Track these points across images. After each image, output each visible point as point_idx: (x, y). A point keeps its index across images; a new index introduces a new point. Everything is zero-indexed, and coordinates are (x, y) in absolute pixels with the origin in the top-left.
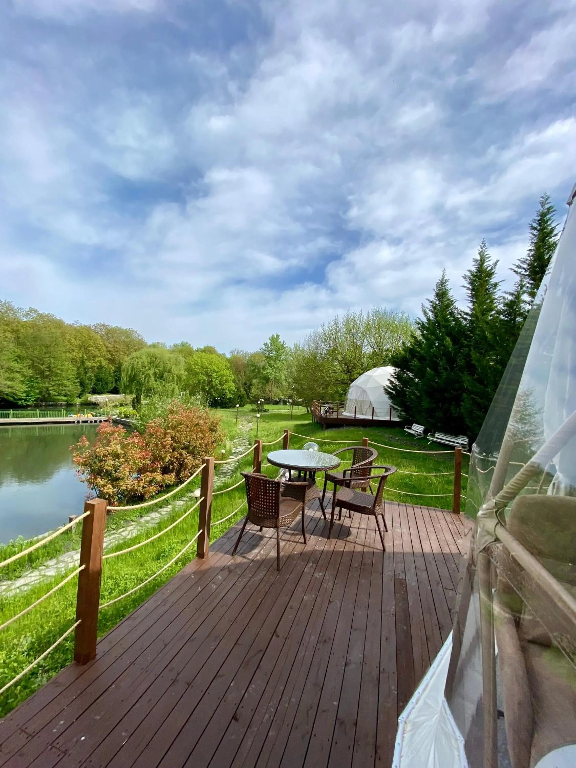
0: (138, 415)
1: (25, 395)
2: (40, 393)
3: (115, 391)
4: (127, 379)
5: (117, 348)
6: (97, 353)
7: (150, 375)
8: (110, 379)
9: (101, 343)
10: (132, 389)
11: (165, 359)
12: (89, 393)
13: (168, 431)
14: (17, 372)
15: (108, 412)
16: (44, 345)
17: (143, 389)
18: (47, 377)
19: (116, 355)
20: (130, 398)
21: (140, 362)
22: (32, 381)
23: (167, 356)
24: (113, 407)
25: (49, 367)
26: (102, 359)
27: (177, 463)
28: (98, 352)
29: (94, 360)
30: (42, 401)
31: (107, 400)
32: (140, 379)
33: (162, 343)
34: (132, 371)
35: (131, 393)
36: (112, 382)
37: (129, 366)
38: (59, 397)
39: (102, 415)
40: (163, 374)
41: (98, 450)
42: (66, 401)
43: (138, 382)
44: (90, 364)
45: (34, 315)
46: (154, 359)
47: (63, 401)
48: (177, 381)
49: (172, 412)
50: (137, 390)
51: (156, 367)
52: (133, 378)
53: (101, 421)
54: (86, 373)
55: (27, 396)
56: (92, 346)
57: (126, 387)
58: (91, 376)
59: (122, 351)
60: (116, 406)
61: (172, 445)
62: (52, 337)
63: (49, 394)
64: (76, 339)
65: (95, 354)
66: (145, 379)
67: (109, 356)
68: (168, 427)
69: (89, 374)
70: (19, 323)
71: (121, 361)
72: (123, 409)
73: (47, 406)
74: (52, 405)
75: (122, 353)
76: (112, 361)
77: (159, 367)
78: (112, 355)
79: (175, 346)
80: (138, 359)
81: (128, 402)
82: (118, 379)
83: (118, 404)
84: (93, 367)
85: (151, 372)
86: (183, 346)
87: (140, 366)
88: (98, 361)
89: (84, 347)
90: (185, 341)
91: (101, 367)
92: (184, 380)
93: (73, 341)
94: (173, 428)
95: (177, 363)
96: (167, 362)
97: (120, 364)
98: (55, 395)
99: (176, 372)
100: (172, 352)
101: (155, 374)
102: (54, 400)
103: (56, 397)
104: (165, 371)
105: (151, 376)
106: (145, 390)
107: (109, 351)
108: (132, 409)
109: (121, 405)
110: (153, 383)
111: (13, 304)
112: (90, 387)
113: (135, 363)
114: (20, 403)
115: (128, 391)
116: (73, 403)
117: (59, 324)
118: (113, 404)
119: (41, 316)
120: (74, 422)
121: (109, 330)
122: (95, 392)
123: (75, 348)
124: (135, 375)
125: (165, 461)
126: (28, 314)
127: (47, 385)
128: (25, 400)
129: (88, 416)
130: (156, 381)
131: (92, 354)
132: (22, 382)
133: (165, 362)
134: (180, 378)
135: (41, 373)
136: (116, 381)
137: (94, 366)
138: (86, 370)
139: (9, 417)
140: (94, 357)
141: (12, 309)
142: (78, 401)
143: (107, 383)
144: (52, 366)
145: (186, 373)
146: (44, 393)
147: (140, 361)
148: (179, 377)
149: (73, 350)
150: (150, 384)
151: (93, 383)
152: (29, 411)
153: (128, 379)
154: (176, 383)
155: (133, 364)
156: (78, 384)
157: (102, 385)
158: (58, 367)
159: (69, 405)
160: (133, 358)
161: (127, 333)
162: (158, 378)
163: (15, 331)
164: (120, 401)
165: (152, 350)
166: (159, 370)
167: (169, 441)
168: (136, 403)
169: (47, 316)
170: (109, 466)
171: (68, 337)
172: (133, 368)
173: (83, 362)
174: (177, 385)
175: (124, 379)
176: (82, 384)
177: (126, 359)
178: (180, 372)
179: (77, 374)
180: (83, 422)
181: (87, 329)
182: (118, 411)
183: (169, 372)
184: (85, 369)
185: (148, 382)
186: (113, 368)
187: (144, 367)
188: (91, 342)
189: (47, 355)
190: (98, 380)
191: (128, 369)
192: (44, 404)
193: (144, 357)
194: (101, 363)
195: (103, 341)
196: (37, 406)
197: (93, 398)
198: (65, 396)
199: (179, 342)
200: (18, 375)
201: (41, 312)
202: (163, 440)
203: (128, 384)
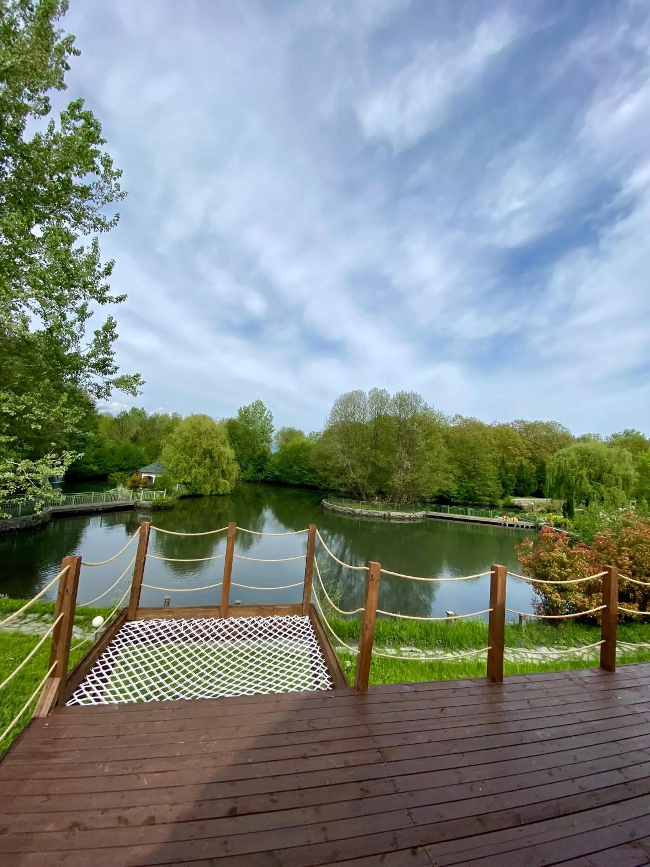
0: (572, 525)
1: (456, 493)
2: (467, 492)
3: (539, 494)
4: (553, 480)
5: (538, 445)
6: (517, 452)
7: (582, 477)
8: (533, 480)
9: (521, 441)
10: (560, 493)
11: (603, 454)
12: (511, 495)
13: (624, 548)
14: (451, 472)
15: (535, 517)
16: (469, 447)
17: (575, 493)
18: (473, 477)
19: (538, 453)
20: (559, 503)
21: (568, 462)
22: (461, 481)
23: (605, 450)
24: (540, 512)
25: (475, 468)
26: (523, 458)
27: (640, 592)
28: (518, 450)
29: (514, 459)
30: (469, 500)
31: (533, 504)
32: (569, 481)
33: (595, 435)
34: (559, 471)
35: (559, 497)
36: (535, 484)
37: (555, 466)
38: (483, 498)
39: (528, 520)
40: (601, 475)
41: (541, 554)
42: (490, 501)
43: (567, 484)
44: (511, 464)
45: (459, 420)
46: (586, 456)
47: (487, 501)
48: (623, 485)
49: (626, 525)
50: (567, 495)
51: (590, 466)
52: (561, 480)
53: (527, 527)
54: (507, 473)
55: (458, 494)
56: (512, 445)
57: (552, 490)
58: (511, 477)
59: (544, 448)
60: (542, 512)
61: (630, 567)
62: (475, 439)
63: (475, 493)
64: (495, 438)
65: (515, 453)
66: (576, 481)
67: (530, 455)
68: (623, 542)
69: (509, 475)
70: (448, 429)
71: (544, 460)
72: (553, 516)
73: (474, 506)
74: (477, 505)
75: (544, 450)
76: (533, 460)
77: (595, 466)
78: (532, 453)
79: (615, 436)
80: (565, 457)
81: (556, 508)
82: (541, 481)
83: (544, 509)
84: (513, 467)
85: (584, 472)
86: (627, 435)
87: (568, 465)
88: (518, 460)
89: (504, 447)
90: (630, 429)
91: (521, 467)
92: (635, 484)
93: (493, 441)
94: (630, 545)
95: (620, 459)
96: (606, 459)
97: (543, 464)
98: (480, 495)
99: (620, 473)
100: (611, 445)
101: (589, 475)
102: (479, 500)
103: (480, 498)
104: (604, 471)
105: (585, 477)
106: (577, 495)
107: (529, 449)
108: (562, 517)
109: (549, 511)
110: (588, 487)
111: (444, 414)
112: (512, 488)
113: (563, 462)
114: (452, 500)
115: (555, 495)
116: (496, 504)
117: (480, 426)
118: (539, 510)
119: (465, 421)
120: (500, 524)
121: (529, 426)
122: (518, 494)
123: (495, 448)
124: (563, 477)
125: (624, 586)
126: (454, 420)
127: (472, 485)
128: (456, 498)
129: (514, 519)
130: (591, 484)
131: (512, 453)
132: (454, 481)
133: (602, 460)
134: (628, 480)
135: (468, 473)
136: (539, 482)
137: (515, 466)
138: (507, 471)
139: (447, 512)
140: (514, 456)
141: (443, 418)
142: (501, 502)
143: (529, 485)
144: (477, 466)
145: (637, 474)
146: (470, 492)
147: (568, 459)
148: (626, 480)
149: (493, 450)
150: (583, 487)
151: (514, 485)
152: (460, 508)
153: (555, 481)
154: (621, 487)
155: (559, 463)
156: (500, 485)
157: (524, 486)
158: (482, 468)
159: (493, 506)
160: (559, 456)
161: (548, 427)
162: (593, 480)
163: (445, 437)
164: (546, 507)
165: (582, 445)
166: (595, 470)
167: (627, 561)
168: (568, 510)
169: (470, 420)
170: (555, 573)
171: (488, 437)
172: (559, 468)
173: (503, 462)
174: (623, 489)
175: (550, 479)
176: (504, 485)
177: (551, 457)
178: (626, 473)
179: (499, 474)
180: (510, 525)
181: (505, 427)
182: (546, 518)
183: (610, 472)
184: (506, 468)
185: (580, 485)
186: (535, 467)
187: (573, 466)
188: (511, 441)
189: (472, 457)
190: (519, 481)
191: (554, 470)
192: (471, 503)
193: (573, 454)
194: (521, 462)
195: (522, 438)
196: (465, 505)
197: (516, 500)
198: (489, 497)
199: (620, 431)
200: (451, 475)
201: (464, 417)
202: (618, 558)
203: (554, 486)
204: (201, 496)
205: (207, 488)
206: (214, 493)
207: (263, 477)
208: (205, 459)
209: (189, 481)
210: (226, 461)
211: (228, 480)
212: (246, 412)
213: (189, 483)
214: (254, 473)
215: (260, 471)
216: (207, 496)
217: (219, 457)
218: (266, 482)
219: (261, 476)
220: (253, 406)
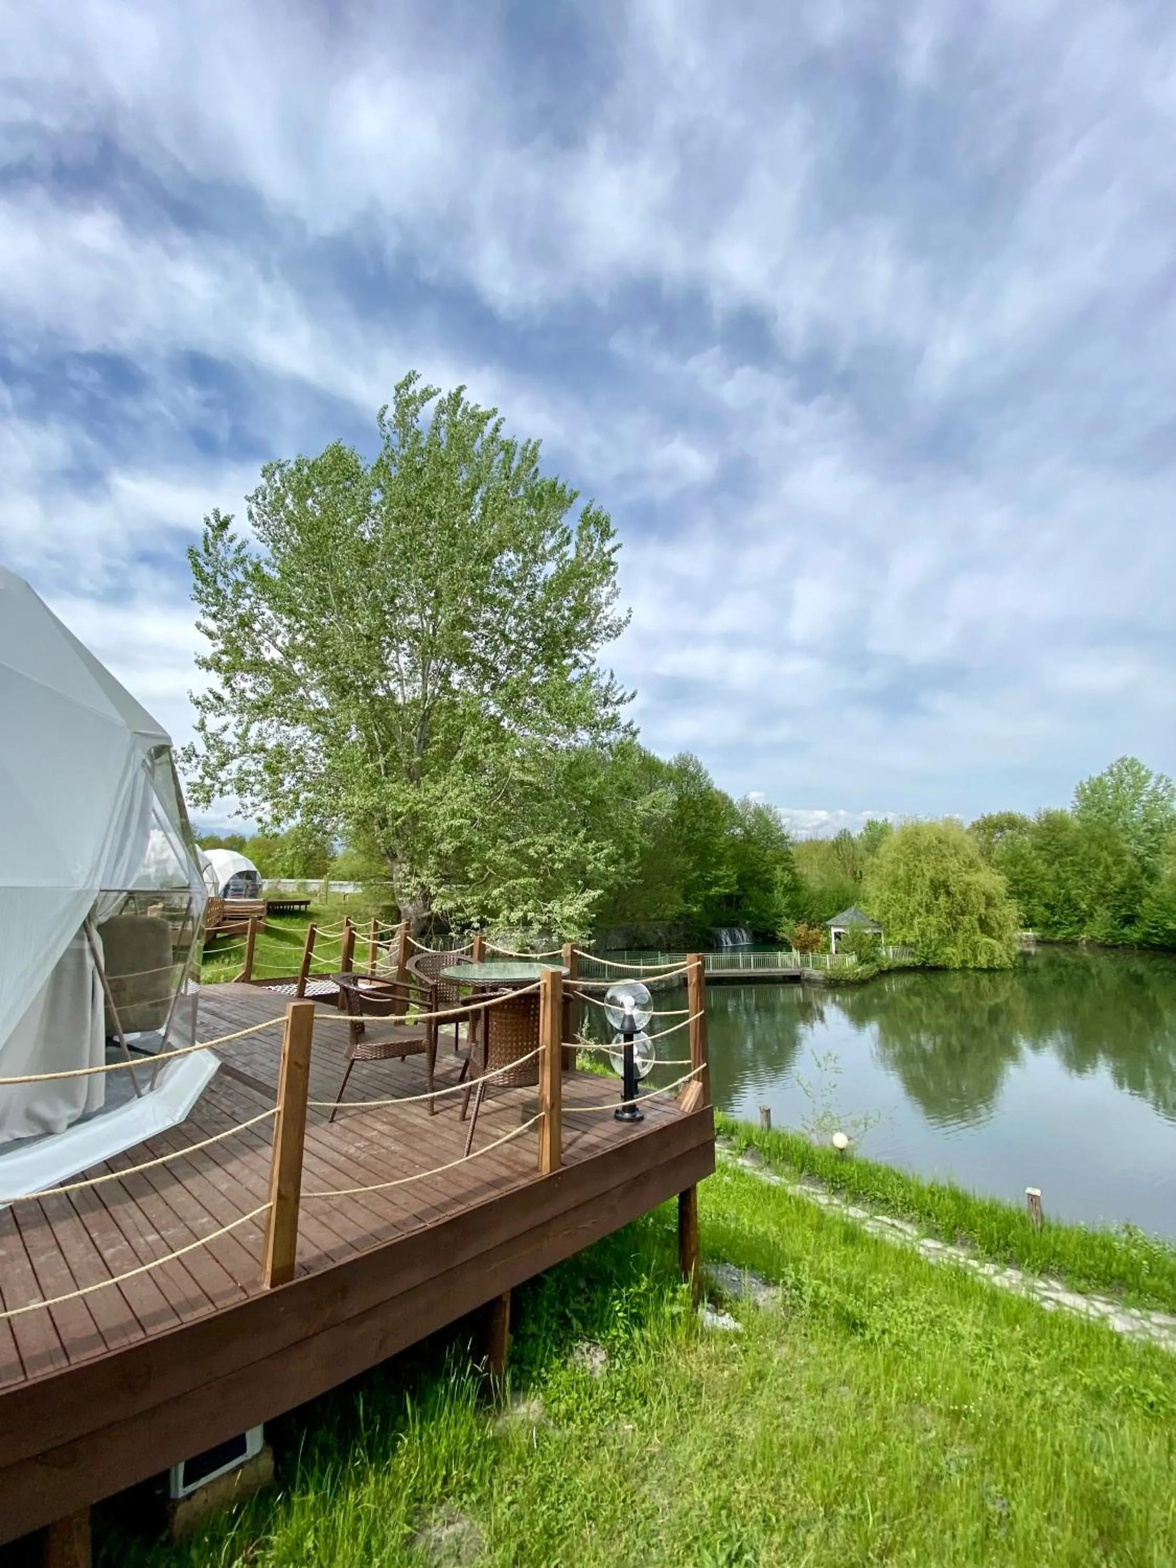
204: (941, 969)
205: (953, 954)
206: (971, 965)
207: (1137, 936)
208: (937, 899)
209: (913, 940)
210: (983, 899)
211: (1000, 938)
212: (1094, 791)
213: (911, 945)
214: (1114, 928)
215: (1129, 920)
216: (954, 969)
217: (964, 893)
218: (1147, 947)
219: (1134, 934)
220: (1111, 773)
